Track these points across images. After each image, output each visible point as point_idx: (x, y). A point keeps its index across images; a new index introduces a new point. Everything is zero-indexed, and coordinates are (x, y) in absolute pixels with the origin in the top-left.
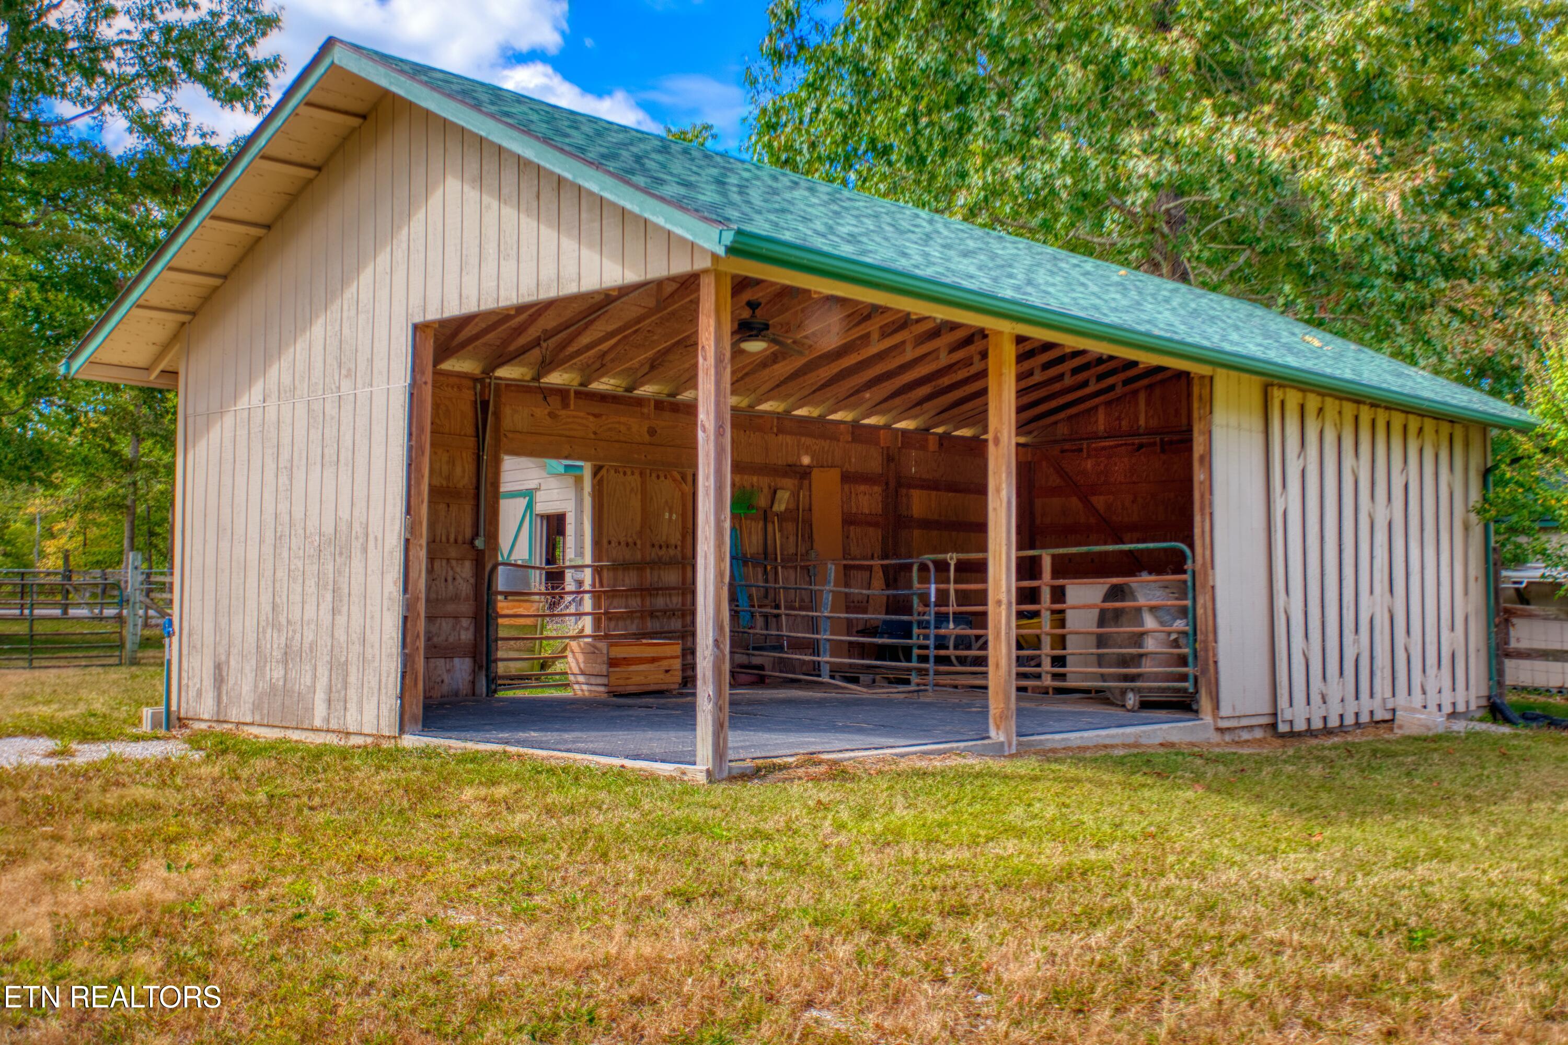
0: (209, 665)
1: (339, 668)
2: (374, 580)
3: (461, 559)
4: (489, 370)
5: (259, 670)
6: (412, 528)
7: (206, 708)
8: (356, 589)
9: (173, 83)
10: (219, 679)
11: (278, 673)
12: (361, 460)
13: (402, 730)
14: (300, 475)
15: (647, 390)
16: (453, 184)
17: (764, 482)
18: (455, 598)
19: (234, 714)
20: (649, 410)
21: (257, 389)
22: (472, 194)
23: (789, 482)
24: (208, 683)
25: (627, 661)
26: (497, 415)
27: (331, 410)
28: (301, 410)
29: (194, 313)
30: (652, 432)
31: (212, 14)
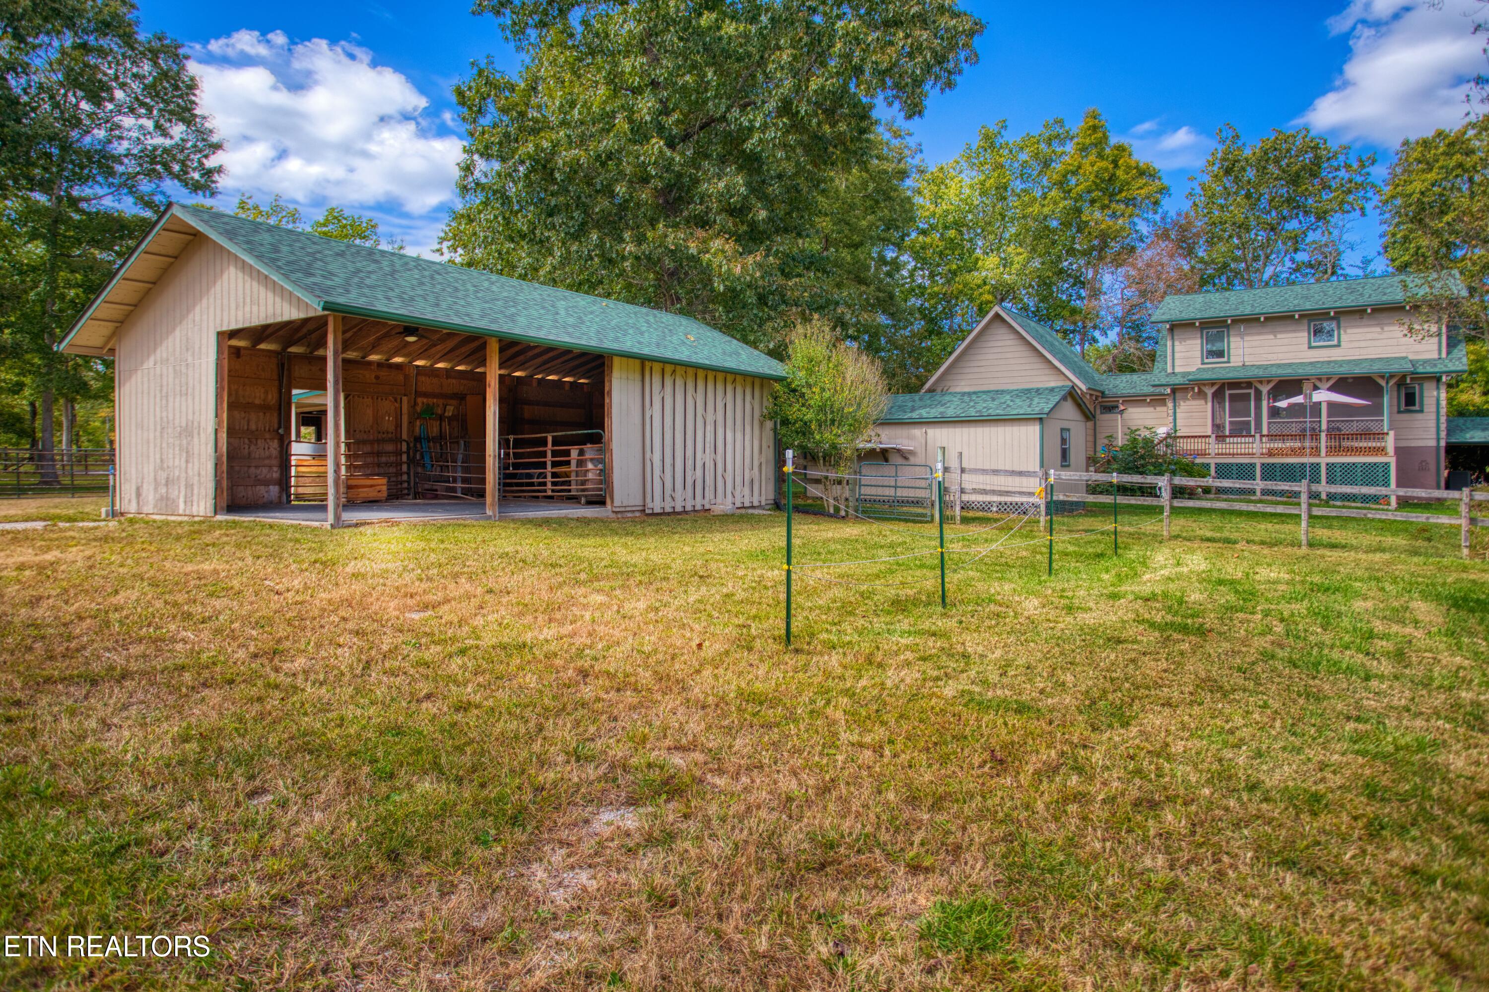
0: (134, 488)
1: (189, 486)
2: (203, 447)
3: (272, 439)
4: (285, 349)
5: (156, 489)
6: (219, 424)
7: (133, 508)
8: (196, 452)
9: (160, 178)
10: (138, 494)
11: (164, 491)
12: (197, 393)
13: (216, 513)
14: (171, 399)
15: (374, 357)
16: (232, 269)
17: (441, 402)
18: (269, 457)
19: (146, 510)
20: (374, 367)
21: (152, 359)
22: (240, 275)
23: (454, 402)
24: (134, 496)
25: (357, 487)
26: (289, 370)
27: (184, 370)
28: (171, 370)
29: (122, 322)
30: (377, 378)
31: (183, 140)
